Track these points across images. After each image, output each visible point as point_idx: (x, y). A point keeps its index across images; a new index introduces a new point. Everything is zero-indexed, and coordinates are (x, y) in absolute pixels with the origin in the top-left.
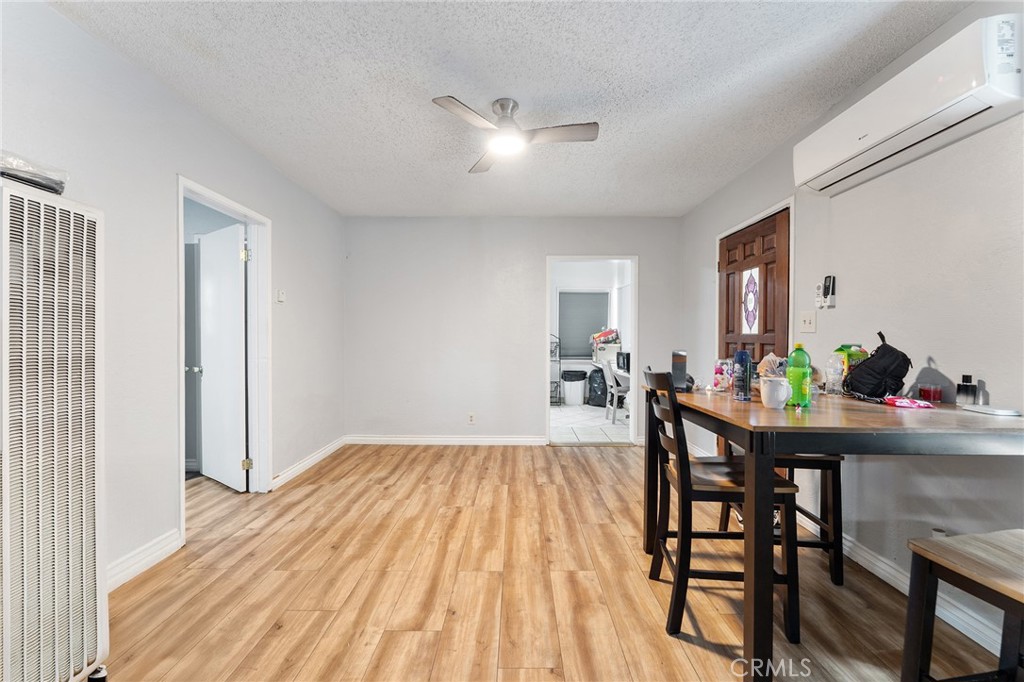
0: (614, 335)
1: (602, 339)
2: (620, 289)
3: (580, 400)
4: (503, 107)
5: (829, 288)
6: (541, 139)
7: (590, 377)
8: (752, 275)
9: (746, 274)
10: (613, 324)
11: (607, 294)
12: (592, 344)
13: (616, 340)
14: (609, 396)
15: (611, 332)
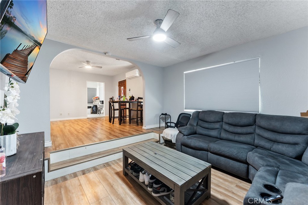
0: (98, 98)
1: (95, 99)
2: (99, 88)
3: (90, 113)
4: (88, 62)
5: (130, 90)
6: (93, 67)
7: (92, 108)
8: (122, 88)
9: (122, 87)
10: (98, 95)
11: (96, 89)
12: (93, 100)
13: (99, 99)
14: (98, 110)
15: (97, 97)
